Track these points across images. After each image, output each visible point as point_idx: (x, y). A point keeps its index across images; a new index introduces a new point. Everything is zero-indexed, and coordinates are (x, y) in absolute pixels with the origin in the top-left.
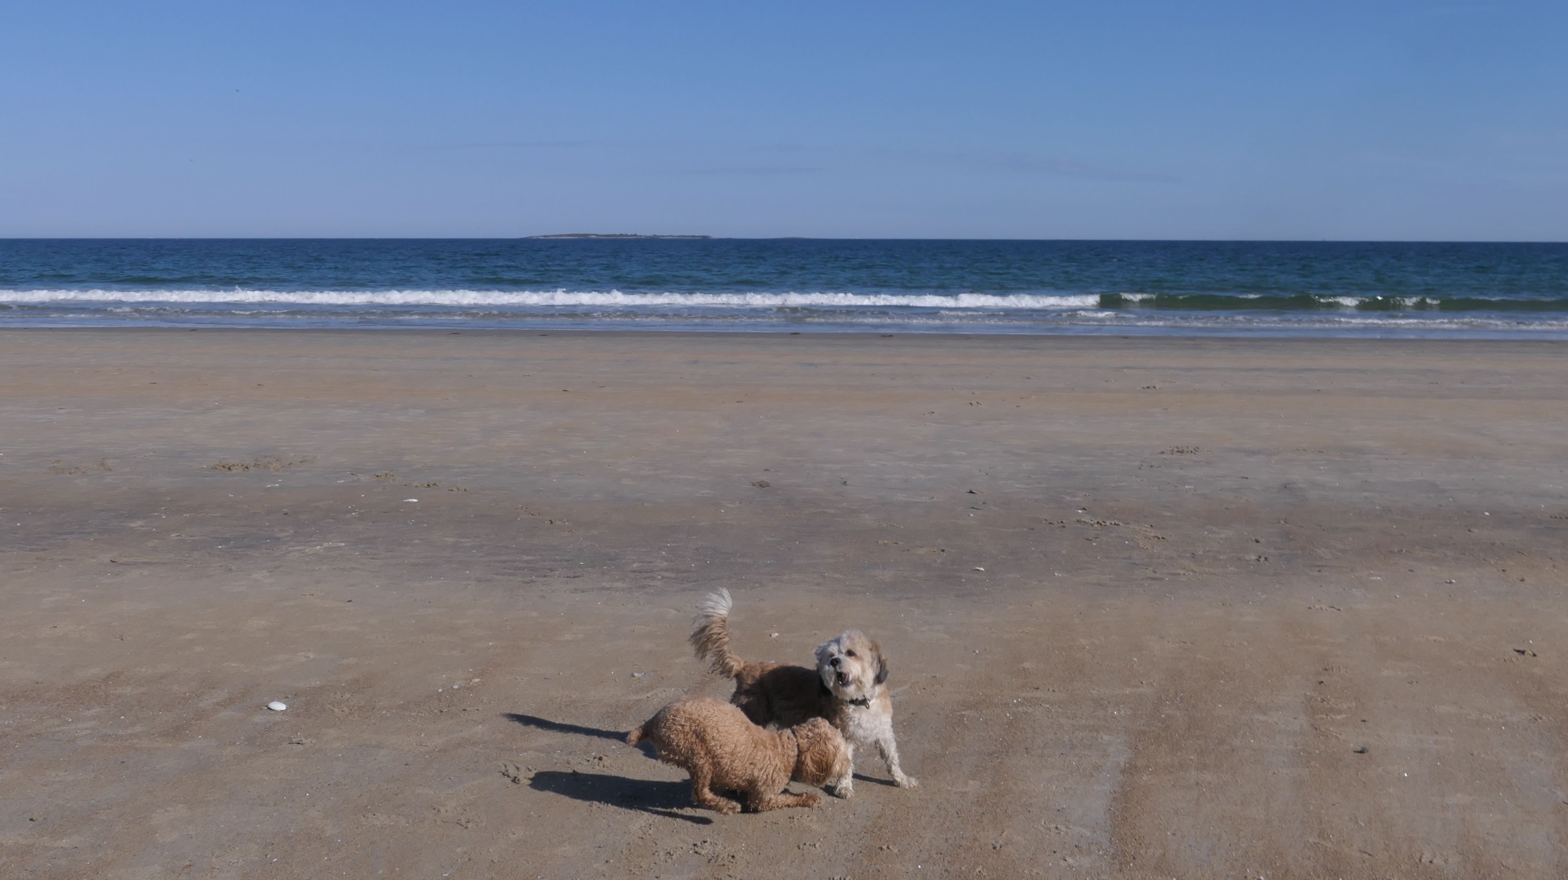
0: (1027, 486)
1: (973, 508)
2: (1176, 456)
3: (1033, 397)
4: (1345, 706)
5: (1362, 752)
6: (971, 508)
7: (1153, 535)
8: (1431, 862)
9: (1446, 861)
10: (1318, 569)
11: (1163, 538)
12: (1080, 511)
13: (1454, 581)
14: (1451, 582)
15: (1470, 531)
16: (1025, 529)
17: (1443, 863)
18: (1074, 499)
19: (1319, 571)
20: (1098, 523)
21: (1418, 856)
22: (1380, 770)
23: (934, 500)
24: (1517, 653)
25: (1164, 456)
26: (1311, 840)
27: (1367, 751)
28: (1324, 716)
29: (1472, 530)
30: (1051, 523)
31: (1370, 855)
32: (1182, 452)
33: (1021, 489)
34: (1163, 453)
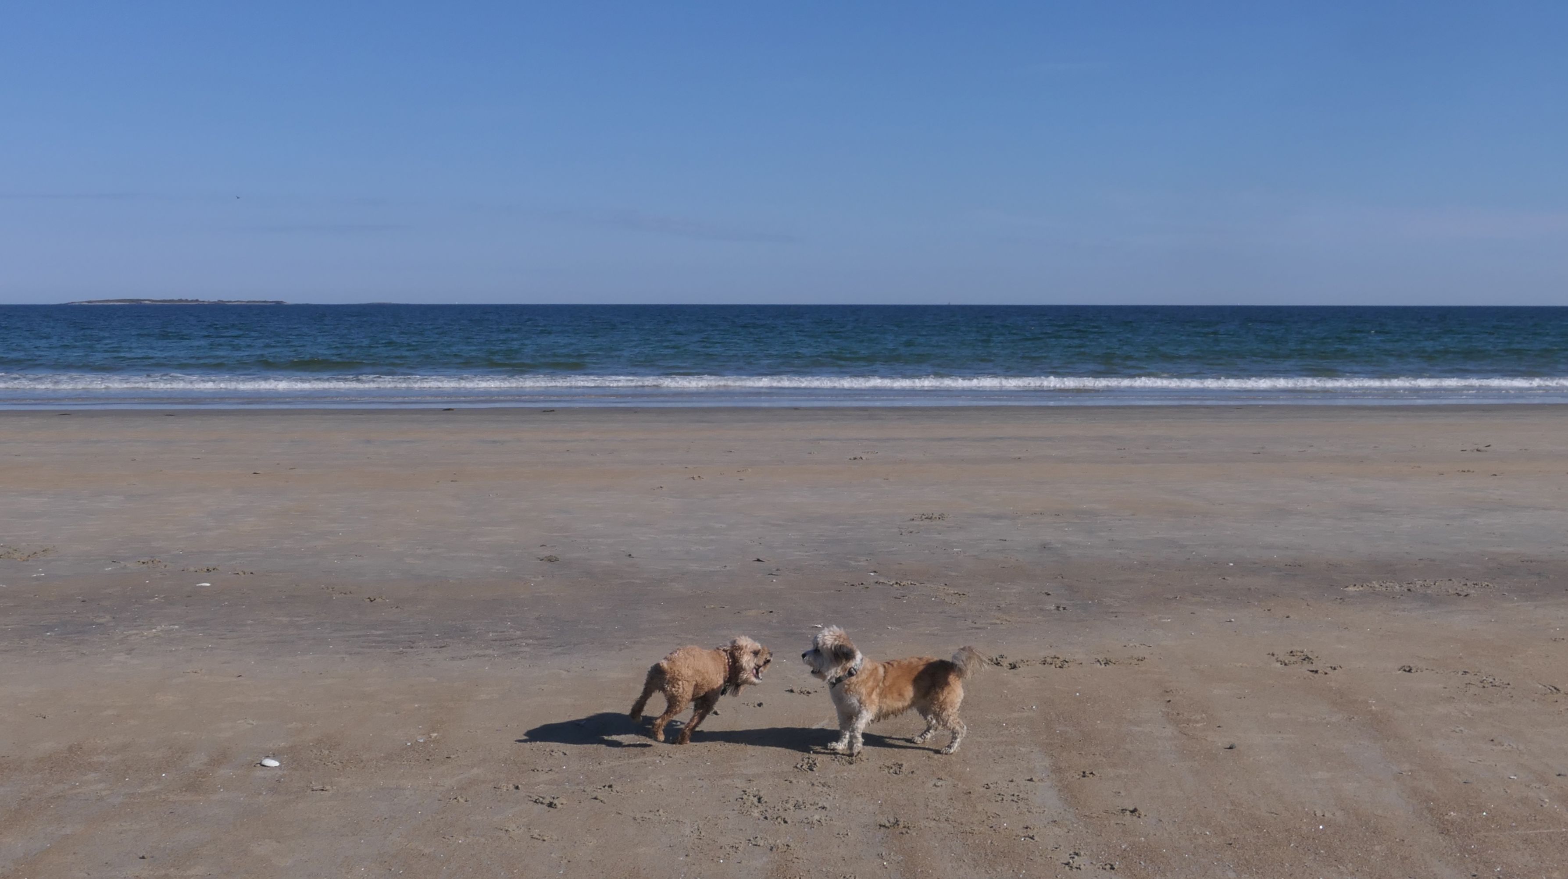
0: (807, 554)
1: (772, 574)
2: (927, 522)
3: (750, 470)
4: (1199, 718)
5: (1231, 748)
6: (769, 574)
7: (952, 592)
8: (1323, 816)
9: (1334, 814)
10: (1115, 615)
11: (964, 595)
12: (872, 574)
13: (1233, 620)
14: (1230, 621)
15: (1224, 579)
16: (832, 591)
17: (1332, 816)
18: (859, 563)
19: (1116, 617)
20: (897, 583)
21: (1312, 812)
22: (1251, 759)
23: (728, 568)
24: (1311, 673)
25: (915, 523)
26: (1228, 807)
27: (1235, 747)
28: (1186, 725)
29: (1226, 578)
30: (853, 585)
31: (1276, 814)
32: (930, 519)
33: (803, 556)
34: (913, 520)
